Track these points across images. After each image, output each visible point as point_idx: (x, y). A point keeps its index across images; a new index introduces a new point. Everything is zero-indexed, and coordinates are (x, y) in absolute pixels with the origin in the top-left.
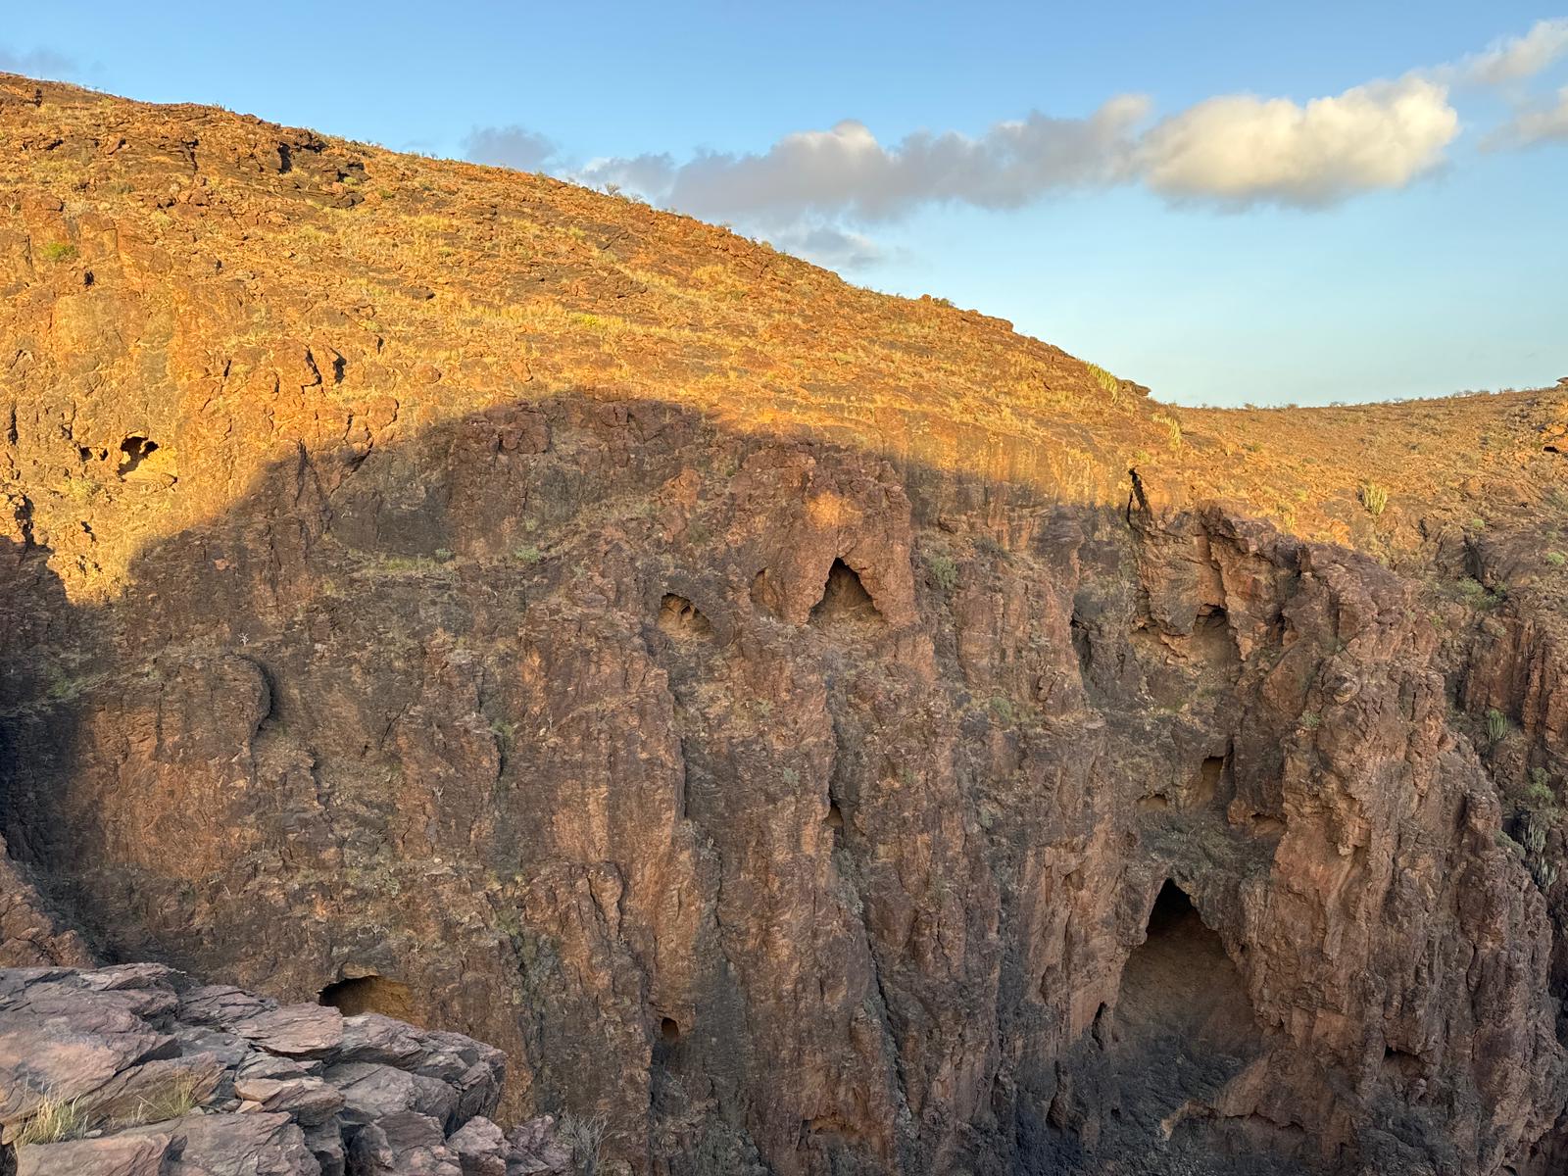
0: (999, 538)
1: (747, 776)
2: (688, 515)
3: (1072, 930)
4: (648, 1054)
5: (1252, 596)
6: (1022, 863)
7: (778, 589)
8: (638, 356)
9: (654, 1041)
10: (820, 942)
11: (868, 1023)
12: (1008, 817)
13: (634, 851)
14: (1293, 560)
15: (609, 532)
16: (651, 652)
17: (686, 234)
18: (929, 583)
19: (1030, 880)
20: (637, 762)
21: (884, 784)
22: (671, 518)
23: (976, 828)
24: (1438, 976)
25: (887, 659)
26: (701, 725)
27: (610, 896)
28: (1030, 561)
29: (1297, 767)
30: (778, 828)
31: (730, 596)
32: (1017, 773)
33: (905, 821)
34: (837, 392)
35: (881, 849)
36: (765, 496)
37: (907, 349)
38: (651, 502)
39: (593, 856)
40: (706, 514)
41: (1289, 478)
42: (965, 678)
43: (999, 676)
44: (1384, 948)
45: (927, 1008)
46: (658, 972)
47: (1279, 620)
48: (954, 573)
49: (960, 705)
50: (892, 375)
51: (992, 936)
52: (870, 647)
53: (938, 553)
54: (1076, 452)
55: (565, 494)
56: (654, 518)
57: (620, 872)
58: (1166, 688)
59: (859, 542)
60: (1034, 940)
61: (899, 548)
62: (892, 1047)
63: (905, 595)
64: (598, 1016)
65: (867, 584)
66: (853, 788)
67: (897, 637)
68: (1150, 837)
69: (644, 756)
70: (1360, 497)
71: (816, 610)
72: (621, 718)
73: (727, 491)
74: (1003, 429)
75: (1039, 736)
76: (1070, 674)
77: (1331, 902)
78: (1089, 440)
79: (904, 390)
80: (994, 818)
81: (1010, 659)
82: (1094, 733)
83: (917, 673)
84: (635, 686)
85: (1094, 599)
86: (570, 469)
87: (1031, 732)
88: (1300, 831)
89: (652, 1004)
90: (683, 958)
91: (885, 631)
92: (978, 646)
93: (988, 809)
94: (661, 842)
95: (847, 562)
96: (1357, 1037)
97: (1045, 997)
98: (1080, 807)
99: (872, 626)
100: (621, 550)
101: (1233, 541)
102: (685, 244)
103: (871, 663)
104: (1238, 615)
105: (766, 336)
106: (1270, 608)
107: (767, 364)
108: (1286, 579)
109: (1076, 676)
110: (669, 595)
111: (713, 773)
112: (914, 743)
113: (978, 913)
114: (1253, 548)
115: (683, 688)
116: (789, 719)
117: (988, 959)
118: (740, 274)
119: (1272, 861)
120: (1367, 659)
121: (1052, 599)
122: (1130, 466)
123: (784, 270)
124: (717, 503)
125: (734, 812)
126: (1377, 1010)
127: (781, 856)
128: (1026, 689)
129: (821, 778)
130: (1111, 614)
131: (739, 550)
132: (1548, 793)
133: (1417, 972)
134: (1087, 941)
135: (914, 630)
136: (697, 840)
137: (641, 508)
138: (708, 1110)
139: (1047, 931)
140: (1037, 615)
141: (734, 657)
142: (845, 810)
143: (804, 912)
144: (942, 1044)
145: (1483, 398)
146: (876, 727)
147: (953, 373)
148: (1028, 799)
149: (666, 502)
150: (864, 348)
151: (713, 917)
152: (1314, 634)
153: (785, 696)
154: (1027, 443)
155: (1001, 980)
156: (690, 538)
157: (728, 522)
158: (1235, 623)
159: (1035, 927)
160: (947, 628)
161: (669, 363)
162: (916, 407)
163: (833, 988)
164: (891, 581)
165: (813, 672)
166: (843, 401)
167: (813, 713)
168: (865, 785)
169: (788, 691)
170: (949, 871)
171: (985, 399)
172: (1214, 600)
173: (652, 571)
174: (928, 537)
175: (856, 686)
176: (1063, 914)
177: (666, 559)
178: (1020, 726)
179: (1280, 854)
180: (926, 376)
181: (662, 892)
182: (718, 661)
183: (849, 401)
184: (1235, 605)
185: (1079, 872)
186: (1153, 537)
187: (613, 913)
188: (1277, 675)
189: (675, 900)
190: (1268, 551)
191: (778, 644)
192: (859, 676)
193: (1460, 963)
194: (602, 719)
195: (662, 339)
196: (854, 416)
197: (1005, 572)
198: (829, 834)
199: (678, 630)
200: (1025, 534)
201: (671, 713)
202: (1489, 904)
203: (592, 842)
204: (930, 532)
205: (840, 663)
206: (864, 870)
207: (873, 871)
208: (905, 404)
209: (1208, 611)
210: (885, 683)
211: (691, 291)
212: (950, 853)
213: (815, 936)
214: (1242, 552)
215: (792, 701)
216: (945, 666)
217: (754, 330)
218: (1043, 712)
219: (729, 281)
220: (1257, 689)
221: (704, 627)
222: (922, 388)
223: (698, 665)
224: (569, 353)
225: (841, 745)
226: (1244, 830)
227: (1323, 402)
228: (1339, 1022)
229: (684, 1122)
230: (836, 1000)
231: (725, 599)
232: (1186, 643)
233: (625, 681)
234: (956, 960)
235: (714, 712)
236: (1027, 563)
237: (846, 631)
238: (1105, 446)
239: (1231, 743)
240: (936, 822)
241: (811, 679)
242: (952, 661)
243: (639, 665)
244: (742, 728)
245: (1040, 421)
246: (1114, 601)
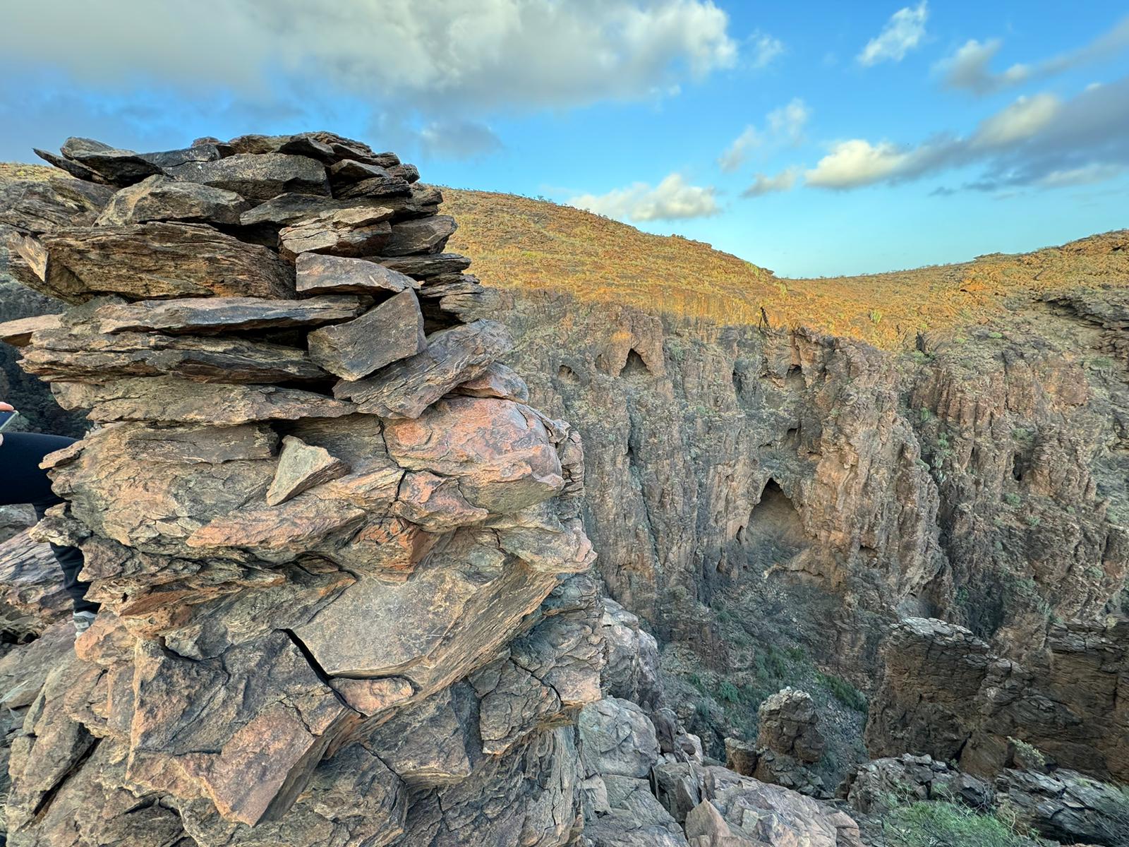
0: (702, 338)
1: (594, 437)
2: (569, 333)
3: (729, 498)
5: (812, 360)
6: (708, 472)
7: (607, 362)
8: (548, 267)
10: (624, 500)
11: (643, 531)
12: (703, 453)
14: (832, 344)
15: (538, 341)
18: (671, 358)
19: (712, 478)
21: (650, 441)
22: (563, 335)
23: (689, 458)
24: (885, 517)
25: (652, 390)
26: (576, 418)
29: (828, 433)
30: (607, 458)
31: (586, 366)
32: (707, 436)
33: (659, 455)
34: (632, 278)
35: (649, 466)
36: (601, 324)
37: (664, 258)
38: (554, 328)
40: (577, 332)
42: (686, 397)
43: (701, 396)
44: (862, 506)
45: (667, 526)
47: (824, 370)
48: (682, 354)
49: (683, 408)
50: (656, 270)
51: (695, 499)
52: (646, 385)
53: (675, 345)
54: (737, 300)
55: (520, 326)
56: (555, 334)
58: (773, 400)
59: (640, 342)
60: (712, 501)
61: (657, 344)
62: (653, 540)
63: (660, 364)
65: (644, 359)
66: (638, 442)
67: (657, 381)
68: (764, 461)
70: (869, 316)
71: (623, 371)
73: (585, 322)
75: (717, 421)
76: (731, 395)
77: (840, 488)
78: (743, 295)
79: (662, 276)
80: (696, 453)
81: (705, 389)
82: (740, 419)
83: (665, 396)
85: (743, 363)
86: (522, 316)
87: (713, 419)
88: (828, 459)
91: (652, 379)
92: (691, 383)
93: (694, 451)
95: (634, 351)
96: (848, 541)
97: (717, 523)
98: (733, 449)
99: (647, 377)
100: (542, 348)
101: (805, 337)
103: (646, 392)
104: (806, 369)
106: (820, 365)
108: (828, 353)
109: (734, 396)
110: (563, 366)
111: (581, 436)
112: (663, 424)
113: (689, 490)
114: (814, 340)
115: (568, 403)
116: (611, 415)
117: (693, 508)
119: (815, 471)
120: (862, 387)
121: (724, 364)
122: (761, 305)
124: (581, 327)
125: (589, 451)
126: (857, 531)
127: (608, 468)
128: (712, 402)
129: (623, 439)
130: (751, 369)
131: (589, 347)
132: (946, 443)
133: (876, 515)
134: (734, 502)
135: (664, 378)
137: (551, 330)
139: (718, 498)
140: (718, 371)
141: (588, 391)
142: (634, 451)
143: (618, 489)
144: (673, 539)
146: (647, 418)
148: (710, 446)
149: (561, 328)
150: (645, 259)
152: (839, 376)
153: (610, 406)
154: (715, 296)
155: (698, 516)
156: (570, 342)
157: (586, 335)
158: (804, 372)
159: (713, 496)
160: (679, 377)
161: (561, 270)
163: (630, 518)
164: (654, 358)
165: (621, 396)
166: (634, 282)
167: (621, 412)
168: (643, 441)
169: (610, 404)
170: (677, 475)
172: (796, 363)
173: (555, 357)
174: (671, 339)
175: (639, 401)
176: (725, 491)
177: (561, 351)
178: (709, 417)
179: (819, 468)
180: (671, 270)
182: (582, 392)
183: (637, 282)
184: (805, 365)
185: (732, 475)
186: (770, 336)
188: (821, 394)
190: (821, 341)
191: (607, 385)
192: (641, 397)
193: (896, 512)
197: (704, 353)
198: (628, 460)
199: (567, 381)
200: (714, 336)
201: (564, 413)
202: (910, 489)
204: (672, 337)
205: (633, 392)
206: (643, 474)
207: (646, 474)
208: (661, 282)
209: (794, 367)
210: (651, 400)
212: (677, 468)
213: (622, 498)
214: (809, 342)
215: (612, 408)
216: (677, 393)
218: (720, 411)
220: (812, 400)
221: (577, 379)
222: (669, 275)
223: (574, 394)
224: (521, 268)
225: (633, 425)
226: (804, 459)
228: (841, 535)
230: (630, 523)
232: (783, 381)
233: (546, 402)
234: (679, 509)
235: (581, 412)
236: (714, 348)
237: (636, 379)
238: (750, 297)
239: (800, 423)
240: (672, 455)
241: (621, 398)
242: (680, 391)
243: (550, 394)
244: (592, 418)
245: (721, 287)
246: (753, 364)
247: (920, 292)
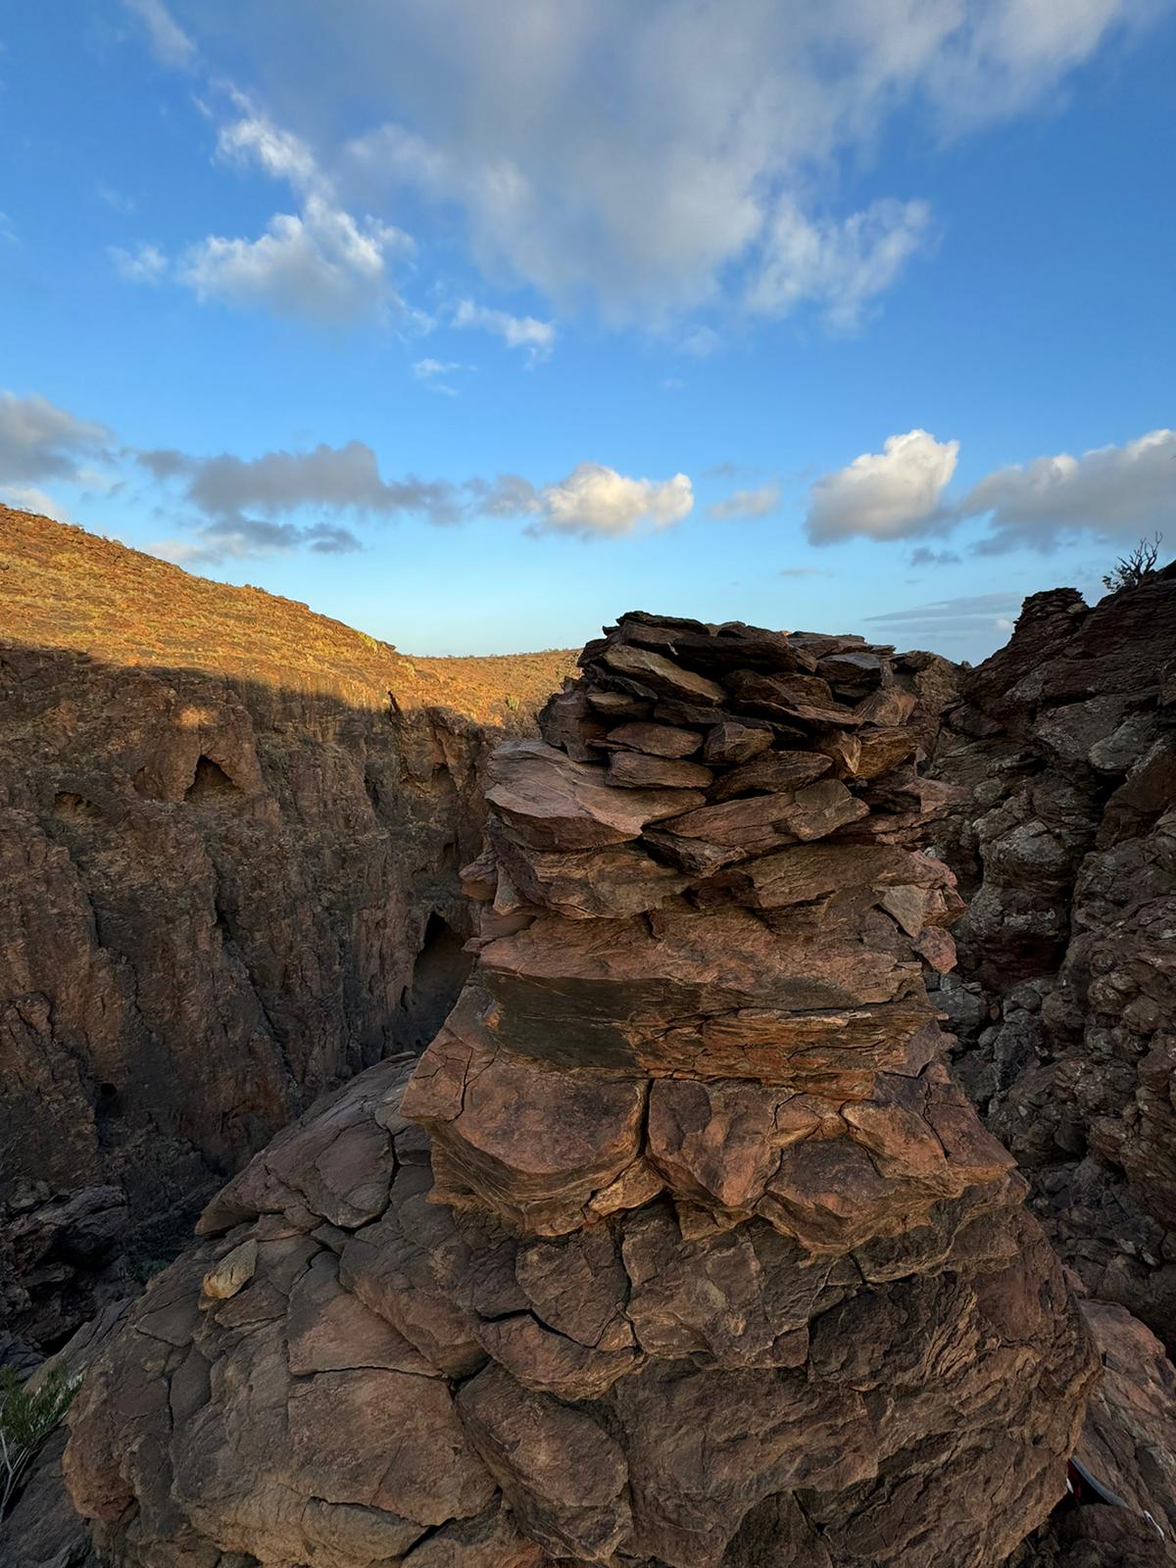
0: (315, 735)
1: (148, 909)
2: (70, 734)
3: (384, 952)
4: (91, 1112)
5: (459, 757)
6: (350, 922)
7: (157, 780)
9: (95, 1102)
10: (221, 1001)
11: (261, 1040)
12: (338, 898)
13: (56, 979)
14: (476, 736)
16: (50, 835)
17: (42, 529)
18: (271, 767)
19: (356, 931)
20: (49, 916)
21: (255, 895)
22: (56, 738)
23: (319, 909)
25: (247, 817)
26: (103, 881)
27: (39, 1015)
28: (336, 747)
30: (178, 938)
31: (117, 788)
32: (341, 871)
33: (272, 914)
34: (187, 645)
35: (258, 935)
36: (137, 717)
37: (238, 618)
38: (34, 726)
39: (18, 991)
40: (87, 733)
41: (473, 694)
42: (302, 821)
43: (324, 817)
45: (300, 1020)
46: (92, 1056)
47: (473, 768)
48: (287, 758)
49: (301, 838)
50: (228, 635)
51: (337, 967)
52: (234, 810)
53: (276, 747)
54: (356, 682)
56: (38, 737)
57: (46, 997)
58: (420, 811)
59: (217, 743)
60: (362, 963)
61: (247, 746)
62: (279, 1049)
63: (254, 775)
64: (42, 1100)
65: (227, 772)
66: (233, 902)
67: (253, 802)
68: (420, 892)
69: (55, 911)
70: (507, 702)
71: (190, 791)
72: (28, 887)
73: (104, 715)
74: (309, 669)
75: (353, 848)
76: (367, 810)
78: (363, 675)
79: (239, 644)
80: (330, 901)
81: (330, 806)
82: (383, 841)
83: (269, 822)
84: (38, 862)
85: (377, 766)
87: (347, 847)
89: (90, 1078)
90: (112, 1041)
91: (244, 799)
92: (308, 801)
93: (326, 897)
94: (81, 968)
95: (210, 757)
97: (372, 993)
98: (380, 883)
99: (234, 798)
100: (9, 763)
101: (447, 728)
102: (42, 536)
103: (236, 821)
104: (453, 767)
105: (124, 606)
106: (468, 762)
107: (127, 625)
108: (474, 746)
109: (370, 811)
110: (61, 793)
111: (119, 912)
112: (273, 866)
113: (326, 957)
114: (457, 731)
115: (84, 858)
116: (178, 866)
117: (335, 981)
118: (96, 561)
121: (352, 768)
122: (388, 689)
123: (134, 561)
124: (96, 724)
125: (140, 935)
127: (183, 955)
128: (341, 822)
129: (208, 900)
130: (388, 773)
131: (120, 756)
134: (392, 956)
135: (264, 796)
136: (112, 960)
138: (148, 1132)
139: (369, 957)
140: (344, 778)
141: (126, 830)
142: (229, 917)
143: (207, 986)
144: (312, 1037)
145: (556, 652)
146: (245, 861)
147: (272, 635)
148: (350, 885)
149: (50, 725)
150: (205, 617)
151: (133, 1008)
153: (172, 851)
154: (326, 677)
155: (344, 990)
156: (75, 750)
157: (108, 737)
158: (451, 771)
159: (362, 956)
160: (287, 793)
161: (37, 623)
162: (248, 655)
163: (234, 1027)
164: (243, 767)
165: (192, 832)
166: (193, 651)
167: (197, 858)
168: (241, 898)
169: (174, 847)
170: (305, 937)
171: (295, 650)
172: (441, 761)
173: (42, 777)
174: (268, 738)
175: (226, 837)
176: (377, 944)
177: (54, 767)
178: (340, 845)
180: (253, 636)
181: (87, 1002)
182: (112, 835)
183: (197, 651)
184: (451, 762)
185: (384, 919)
186: (405, 729)
187: (44, 1026)
189: (99, 1004)
190: (464, 732)
191: (163, 817)
192: (228, 830)
194: (10, 890)
195: (28, 605)
196: (202, 661)
197: (321, 755)
198: (219, 934)
199: (76, 820)
200: (331, 732)
201: (76, 876)
203: (16, 981)
204: (268, 734)
205: (213, 824)
206: (248, 950)
207: (253, 950)
208: (239, 653)
209: (438, 766)
210: (247, 832)
211: (51, 570)
212: (304, 927)
213: (216, 998)
214: (452, 734)
215: (178, 854)
216: (288, 816)
217: (113, 602)
218: (354, 834)
219: (87, 566)
220: (466, 804)
221: (97, 813)
222: (250, 643)
223: (95, 840)
225: (220, 875)
227: (485, 654)
229: (129, 1147)
230: (235, 1036)
231: (113, 791)
232: (428, 784)
233: (29, 861)
234: (315, 987)
235: (113, 871)
236: (334, 750)
237: (215, 803)
238: (372, 678)
239: (456, 834)
240: (293, 911)
241: (193, 836)
242: (294, 814)
243: (40, 847)
244: (139, 877)
245: (332, 665)
246: (389, 766)
247: (549, 677)
